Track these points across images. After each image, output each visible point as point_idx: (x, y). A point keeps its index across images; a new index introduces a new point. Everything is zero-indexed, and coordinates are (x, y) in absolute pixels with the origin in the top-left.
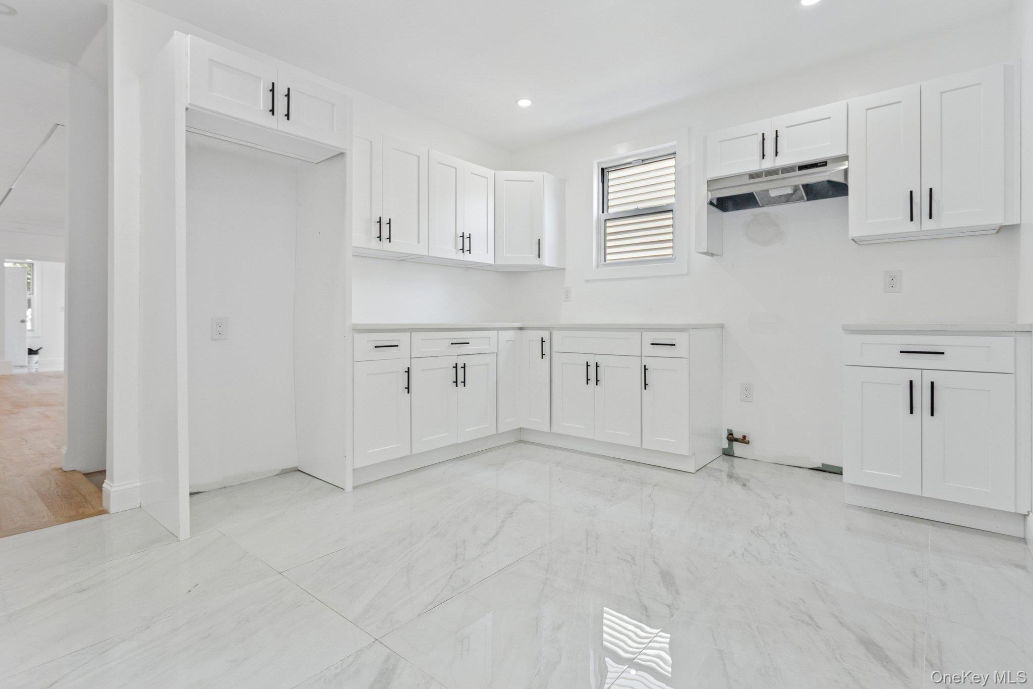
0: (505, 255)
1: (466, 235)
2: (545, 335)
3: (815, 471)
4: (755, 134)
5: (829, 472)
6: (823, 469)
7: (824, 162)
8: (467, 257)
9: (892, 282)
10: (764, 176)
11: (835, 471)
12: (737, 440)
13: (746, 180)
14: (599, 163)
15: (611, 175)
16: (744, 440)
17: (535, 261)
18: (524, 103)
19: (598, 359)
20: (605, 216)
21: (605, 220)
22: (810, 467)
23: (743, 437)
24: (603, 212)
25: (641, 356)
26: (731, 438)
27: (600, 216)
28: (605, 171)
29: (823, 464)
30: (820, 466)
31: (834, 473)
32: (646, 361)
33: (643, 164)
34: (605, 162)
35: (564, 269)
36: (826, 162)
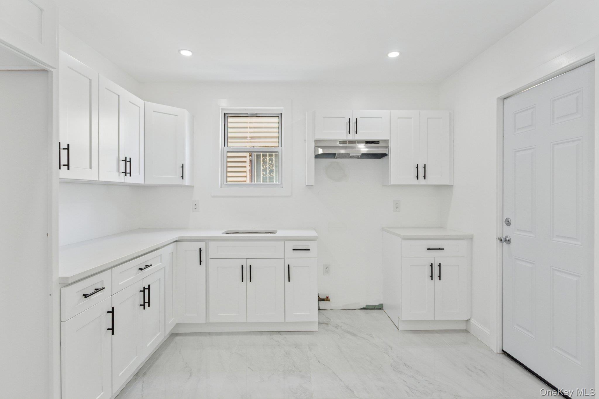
0: (153, 176)
1: (128, 159)
2: (202, 245)
3: (364, 310)
4: (344, 117)
5: (369, 309)
6: (366, 308)
7: (378, 141)
8: (128, 179)
9: (397, 206)
10: (348, 143)
11: (372, 308)
12: (323, 300)
13: (338, 143)
14: (222, 109)
15: (230, 120)
16: (327, 299)
17: (179, 182)
18: (186, 53)
19: (250, 262)
20: (226, 149)
21: (227, 152)
22: (360, 308)
23: (327, 297)
24: (224, 146)
25: (284, 258)
26: (320, 300)
27: (223, 149)
28: (226, 115)
29: (366, 305)
30: (365, 306)
31: (372, 309)
32: (288, 262)
33: (256, 116)
34: (227, 109)
35: (193, 186)
36: (379, 142)
